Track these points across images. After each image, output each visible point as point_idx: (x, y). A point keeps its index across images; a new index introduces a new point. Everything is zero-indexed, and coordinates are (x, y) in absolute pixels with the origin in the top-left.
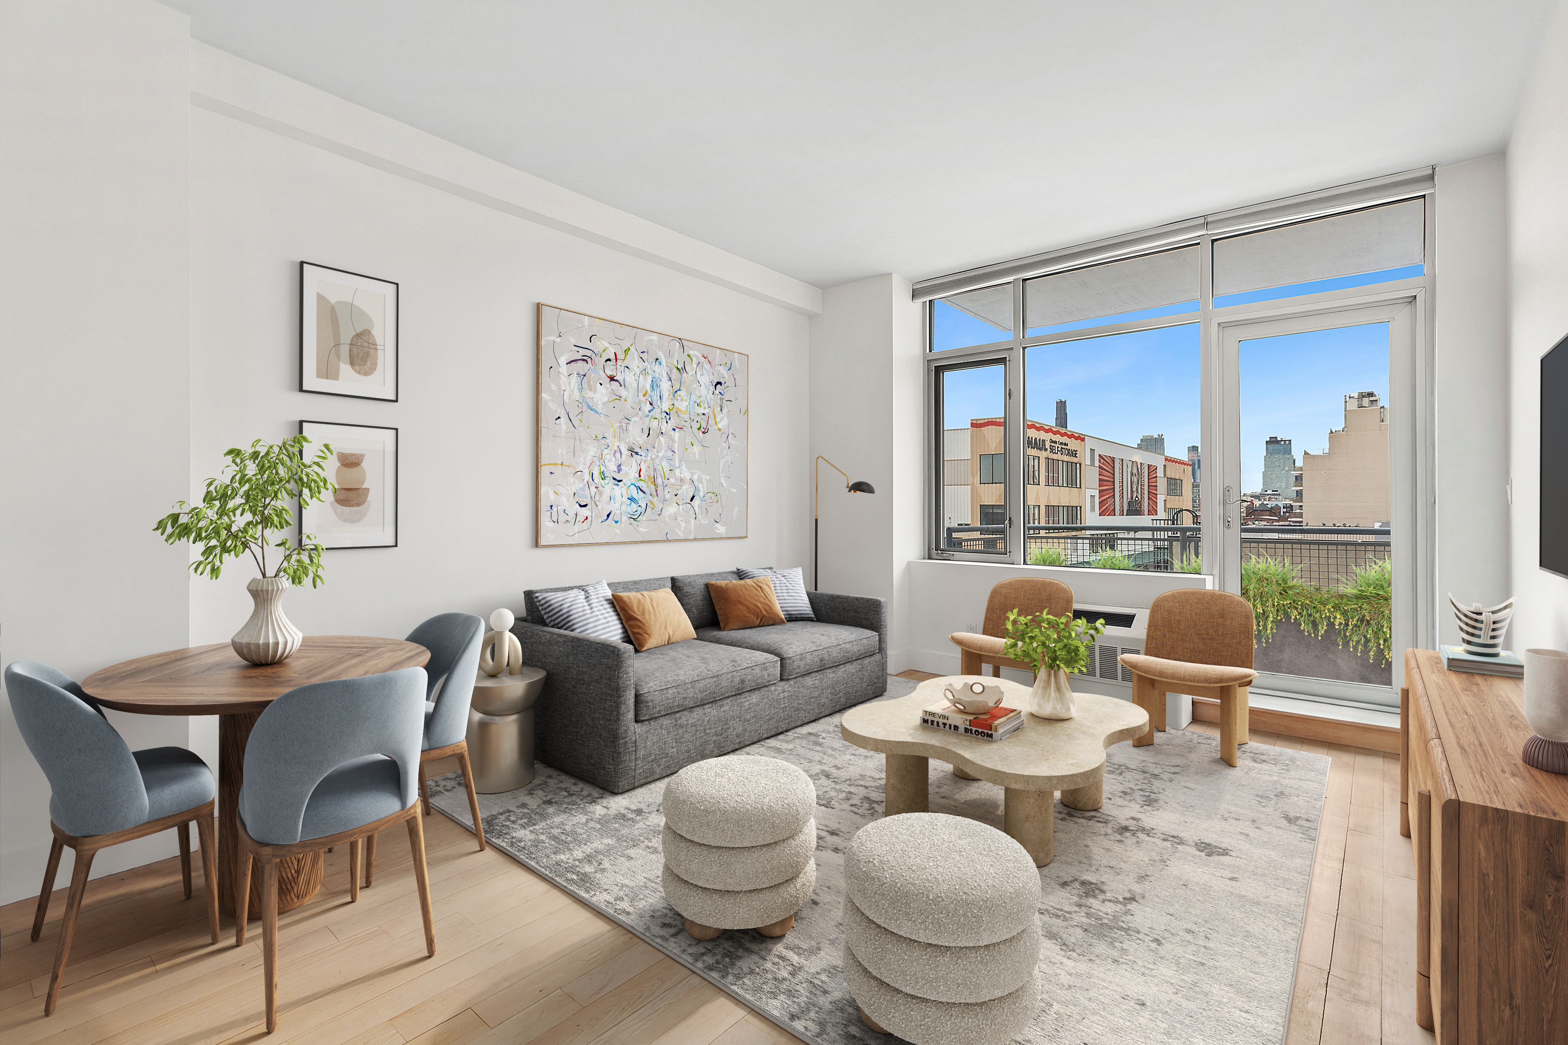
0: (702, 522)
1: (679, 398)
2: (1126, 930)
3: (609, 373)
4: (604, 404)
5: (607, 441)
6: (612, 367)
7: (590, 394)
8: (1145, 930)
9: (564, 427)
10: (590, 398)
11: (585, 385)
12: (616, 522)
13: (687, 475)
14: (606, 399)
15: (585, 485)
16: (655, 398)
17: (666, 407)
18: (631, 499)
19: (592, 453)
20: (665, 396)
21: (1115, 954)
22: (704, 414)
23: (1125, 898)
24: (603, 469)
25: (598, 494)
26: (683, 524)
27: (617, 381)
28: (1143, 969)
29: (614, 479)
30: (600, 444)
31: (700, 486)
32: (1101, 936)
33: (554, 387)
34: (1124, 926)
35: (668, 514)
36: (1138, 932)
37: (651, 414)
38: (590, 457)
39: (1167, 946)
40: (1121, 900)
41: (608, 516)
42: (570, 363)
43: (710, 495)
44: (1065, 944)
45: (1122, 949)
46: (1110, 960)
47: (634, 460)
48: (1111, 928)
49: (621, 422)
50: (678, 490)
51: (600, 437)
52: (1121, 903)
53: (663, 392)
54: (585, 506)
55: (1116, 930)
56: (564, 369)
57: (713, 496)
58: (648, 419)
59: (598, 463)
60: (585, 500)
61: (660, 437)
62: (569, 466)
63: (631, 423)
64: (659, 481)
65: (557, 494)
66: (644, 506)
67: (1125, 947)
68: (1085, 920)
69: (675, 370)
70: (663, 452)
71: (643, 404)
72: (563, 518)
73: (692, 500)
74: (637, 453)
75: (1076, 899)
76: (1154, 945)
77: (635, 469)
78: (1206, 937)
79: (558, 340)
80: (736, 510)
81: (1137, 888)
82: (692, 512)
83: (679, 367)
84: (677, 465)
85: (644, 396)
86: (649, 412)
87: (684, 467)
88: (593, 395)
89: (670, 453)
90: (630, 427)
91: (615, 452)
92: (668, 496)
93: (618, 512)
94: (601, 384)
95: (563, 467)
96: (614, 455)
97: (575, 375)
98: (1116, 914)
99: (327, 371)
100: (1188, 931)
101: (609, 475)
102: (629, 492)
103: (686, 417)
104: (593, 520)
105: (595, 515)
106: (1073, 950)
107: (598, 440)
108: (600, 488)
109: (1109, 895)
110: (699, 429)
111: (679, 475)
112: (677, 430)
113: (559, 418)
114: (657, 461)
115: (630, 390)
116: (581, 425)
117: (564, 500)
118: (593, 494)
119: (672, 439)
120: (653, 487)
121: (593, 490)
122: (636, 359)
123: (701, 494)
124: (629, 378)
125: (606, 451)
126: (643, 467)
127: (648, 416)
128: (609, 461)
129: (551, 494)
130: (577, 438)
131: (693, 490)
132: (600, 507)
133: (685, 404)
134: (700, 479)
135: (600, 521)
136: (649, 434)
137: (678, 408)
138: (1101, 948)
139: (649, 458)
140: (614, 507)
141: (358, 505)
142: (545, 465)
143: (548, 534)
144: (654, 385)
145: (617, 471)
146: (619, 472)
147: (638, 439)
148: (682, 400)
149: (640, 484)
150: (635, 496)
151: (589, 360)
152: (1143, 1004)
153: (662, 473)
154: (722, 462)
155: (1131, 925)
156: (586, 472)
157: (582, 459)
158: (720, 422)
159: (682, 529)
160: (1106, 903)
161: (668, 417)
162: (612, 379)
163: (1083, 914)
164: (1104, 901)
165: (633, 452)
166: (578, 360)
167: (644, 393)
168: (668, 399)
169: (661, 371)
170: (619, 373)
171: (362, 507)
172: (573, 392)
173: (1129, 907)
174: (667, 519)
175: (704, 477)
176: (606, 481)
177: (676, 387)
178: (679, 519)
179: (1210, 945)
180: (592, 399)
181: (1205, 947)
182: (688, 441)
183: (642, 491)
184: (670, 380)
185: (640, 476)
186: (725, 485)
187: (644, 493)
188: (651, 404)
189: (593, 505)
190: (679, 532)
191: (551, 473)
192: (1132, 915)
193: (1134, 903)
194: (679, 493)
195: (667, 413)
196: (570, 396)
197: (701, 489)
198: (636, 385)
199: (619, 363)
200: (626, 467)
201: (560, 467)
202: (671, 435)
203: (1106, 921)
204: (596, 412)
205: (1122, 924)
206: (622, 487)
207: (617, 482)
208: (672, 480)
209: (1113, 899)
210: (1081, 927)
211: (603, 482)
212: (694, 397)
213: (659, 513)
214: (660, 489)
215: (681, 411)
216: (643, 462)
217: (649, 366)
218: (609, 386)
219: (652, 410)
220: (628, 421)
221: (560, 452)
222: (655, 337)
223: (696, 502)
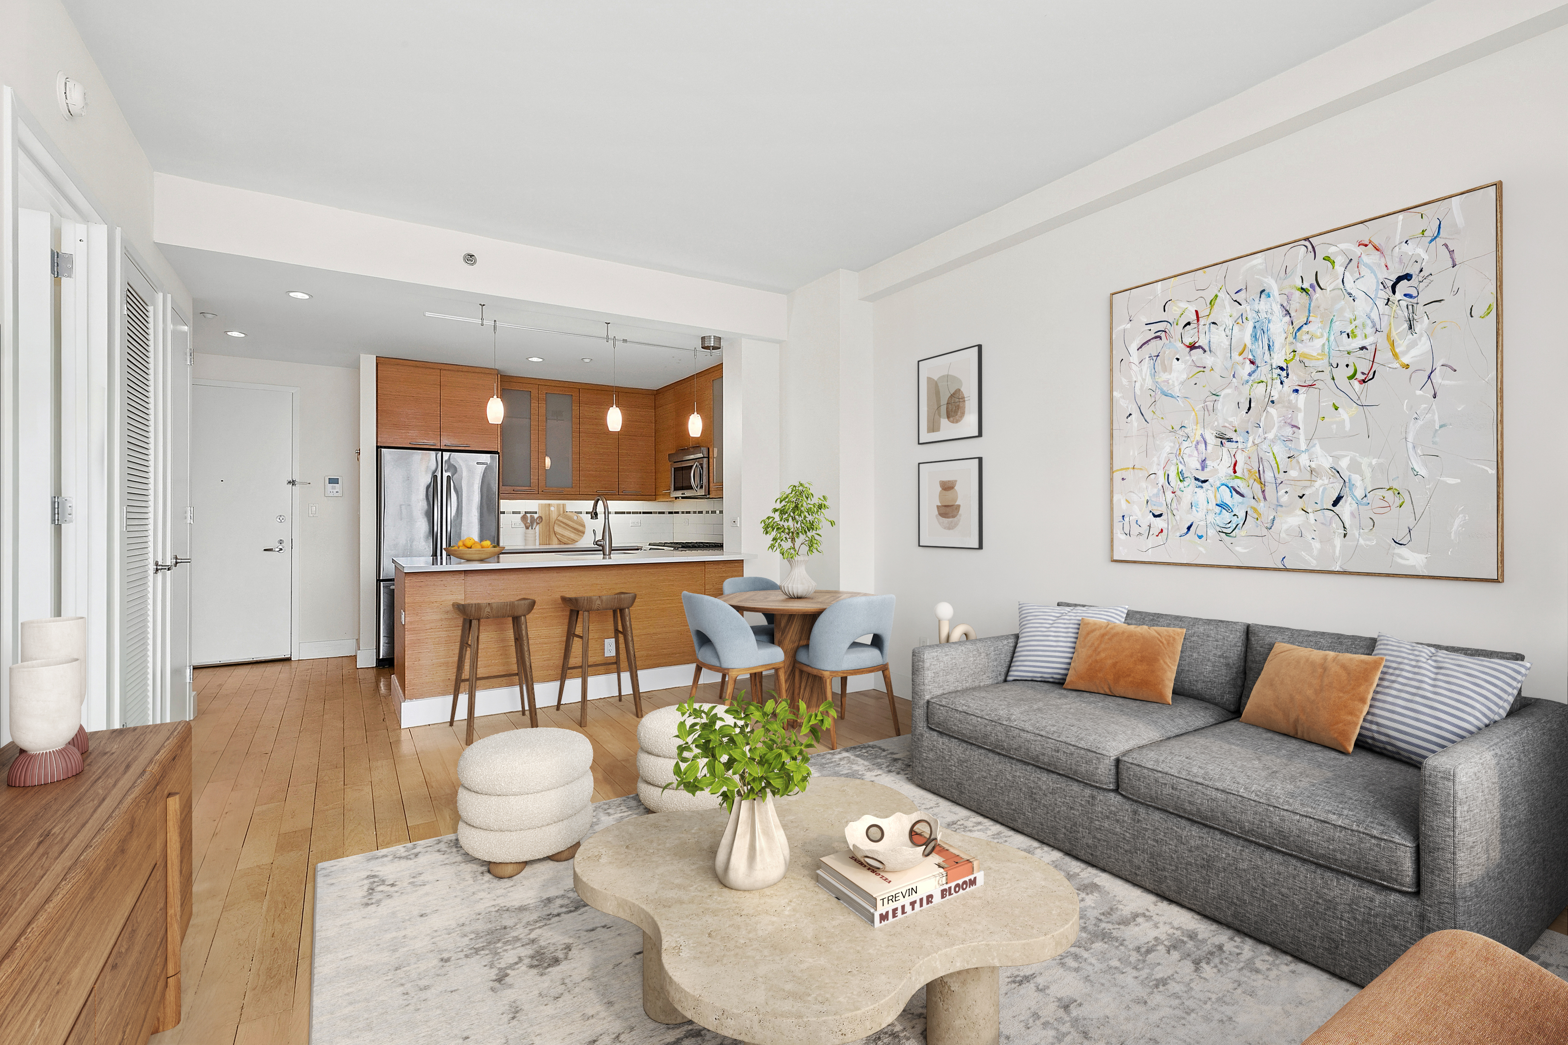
0: (1361, 541)
1: (1306, 337)
2: (477, 951)
3: (1188, 340)
4: (1182, 383)
5: (1186, 431)
6: (1192, 332)
7: (1164, 376)
8: (464, 961)
9: (1135, 424)
10: (1164, 381)
11: (1158, 367)
12: (1200, 537)
13: (1325, 462)
14: (1185, 376)
15: (1159, 490)
16: (1260, 350)
17: (1278, 359)
18: (1222, 506)
19: (1167, 449)
20: (1279, 341)
21: (467, 929)
22: (1362, 348)
23: (507, 975)
24: (1181, 467)
25: (1175, 501)
26: (1316, 545)
27: (1199, 347)
28: (439, 933)
29: (1196, 479)
30: (1177, 436)
31: (1356, 479)
32: (490, 932)
33: (1125, 381)
34: (482, 952)
35: (1285, 527)
36: (467, 956)
37: (1252, 378)
38: (1165, 455)
39: (435, 962)
40: (508, 971)
41: (1189, 528)
42: (1141, 347)
43: (1380, 493)
44: (507, 910)
45: (465, 936)
46: (467, 923)
47: (1225, 450)
48: (489, 943)
49: (1205, 402)
50: (1305, 487)
51: (1177, 427)
52: (506, 968)
53: (1273, 337)
54: (1160, 515)
55: (485, 944)
56: (1135, 357)
57: (1389, 495)
58: (1247, 387)
59: (1175, 461)
60: (1159, 508)
61: (1269, 409)
62: (1141, 469)
63: (1221, 399)
64: (1268, 476)
65: (1129, 503)
66: (1242, 515)
67: (466, 939)
68: (515, 934)
69: (1298, 293)
70: (1274, 431)
71: (1239, 367)
72: (1135, 530)
73: (1335, 503)
74: (1230, 440)
75: (543, 943)
76: (445, 955)
77: (1227, 462)
78: (407, 994)
79: (1129, 326)
80: (1458, 522)
81: (509, 995)
82: (1336, 524)
83: (1306, 285)
84: (1303, 447)
85: (1240, 354)
86: (1250, 375)
87: (1317, 449)
88: (1169, 377)
89: (1289, 431)
90: (1219, 405)
91: (1198, 443)
92: (1285, 499)
93: (1203, 523)
94: (1178, 359)
95: (1135, 470)
96: (1196, 447)
97: (1147, 359)
98: (498, 957)
99: (934, 427)
100: (426, 988)
101: (1189, 475)
102: (1218, 496)
103: (1323, 364)
104: (1170, 533)
105: (1172, 528)
106: (497, 911)
107: (1175, 432)
108: (1178, 493)
109: (523, 968)
110: (1351, 378)
111: (1308, 463)
112: (1302, 390)
113: (1130, 414)
114: (1264, 446)
115: (1218, 353)
116: (1155, 417)
117: (1136, 508)
118: (1169, 501)
119: (1294, 409)
120: (1257, 487)
121: (1169, 495)
122: (1227, 306)
123: (1359, 493)
124: (1217, 338)
125: (1185, 444)
126: (1240, 458)
127: (1247, 382)
128: (1190, 456)
129: (1123, 502)
130: (1150, 434)
131: (1338, 486)
132: (1177, 517)
133: (1318, 343)
134: (1355, 466)
135: (1178, 534)
136: (1249, 409)
137: (1305, 355)
138: (480, 926)
139: (1250, 444)
140: (1197, 517)
141: (954, 517)
142: (1117, 470)
143: (1121, 548)
144: (1259, 331)
145: (1199, 467)
146: (1203, 470)
147: (1231, 419)
148: (1311, 339)
149: (1235, 483)
150: (1228, 500)
151: (1163, 335)
152: (422, 916)
153: (1273, 463)
154: (1414, 428)
155: (478, 957)
156: (1161, 474)
157: (1155, 459)
158: (1405, 353)
159: (1315, 553)
160: (516, 960)
161: (1284, 373)
162: (1192, 347)
163: (521, 936)
164: (520, 959)
165: (1223, 439)
166: (1150, 340)
167: (1241, 349)
168: (1283, 346)
169: (1271, 308)
170: (1202, 336)
171: (955, 519)
172: (1144, 380)
173: (494, 971)
174: (1283, 535)
175: (1365, 462)
176: (1186, 484)
177: (1299, 321)
178: (1308, 536)
179: (400, 990)
180: (1167, 382)
181: (402, 985)
182: (1327, 403)
183: (1238, 493)
184: (1288, 313)
185: (1235, 472)
186: (1422, 471)
187: (1242, 495)
188: (1252, 363)
189: (1170, 514)
190: (1307, 557)
191: (1123, 479)
192: (485, 966)
193: (495, 978)
194: (1307, 493)
195: (1282, 369)
196: (1142, 386)
197: (1358, 483)
198: (1228, 343)
199: (1202, 321)
200: (1213, 461)
201: (1132, 470)
202: (1290, 402)
203: (499, 945)
204: (1172, 397)
205: (487, 952)
206: (1207, 490)
207: (1200, 484)
208: (1293, 473)
209: (516, 967)
210: (511, 928)
211: (1181, 485)
212: (1338, 326)
213: (1269, 526)
214: (1270, 490)
215: (1310, 357)
216: (1239, 452)
217: (1248, 308)
218: (1188, 358)
219: (1254, 372)
220: (1215, 397)
221: (1131, 454)
222: (1258, 259)
223: (1346, 508)
